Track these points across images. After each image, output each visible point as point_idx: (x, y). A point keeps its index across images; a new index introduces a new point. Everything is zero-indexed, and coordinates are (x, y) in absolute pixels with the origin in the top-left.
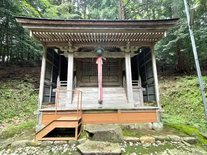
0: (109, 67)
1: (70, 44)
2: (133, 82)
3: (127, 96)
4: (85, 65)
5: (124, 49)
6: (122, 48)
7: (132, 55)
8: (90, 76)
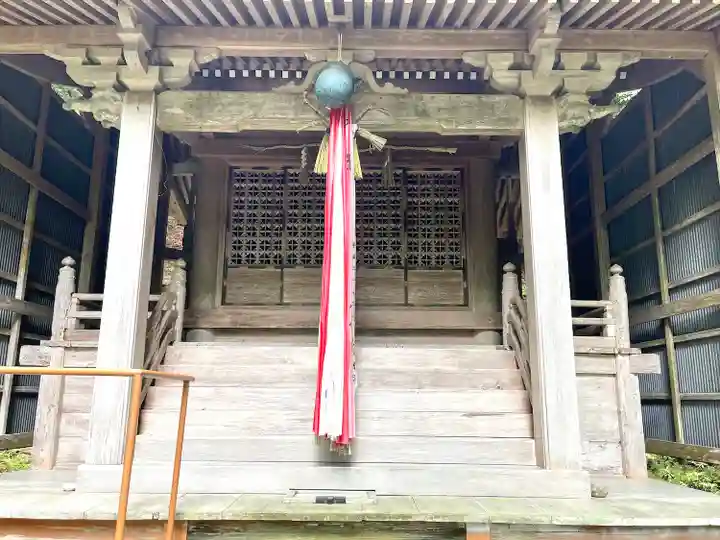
0: (411, 206)
1: (127, 30)
2: (577, 312)
3: (530, 410)
4: (254, 192)
5: (515, 73)
6: (499, 68)
7: (571, 112)
8: (285, 262)
